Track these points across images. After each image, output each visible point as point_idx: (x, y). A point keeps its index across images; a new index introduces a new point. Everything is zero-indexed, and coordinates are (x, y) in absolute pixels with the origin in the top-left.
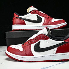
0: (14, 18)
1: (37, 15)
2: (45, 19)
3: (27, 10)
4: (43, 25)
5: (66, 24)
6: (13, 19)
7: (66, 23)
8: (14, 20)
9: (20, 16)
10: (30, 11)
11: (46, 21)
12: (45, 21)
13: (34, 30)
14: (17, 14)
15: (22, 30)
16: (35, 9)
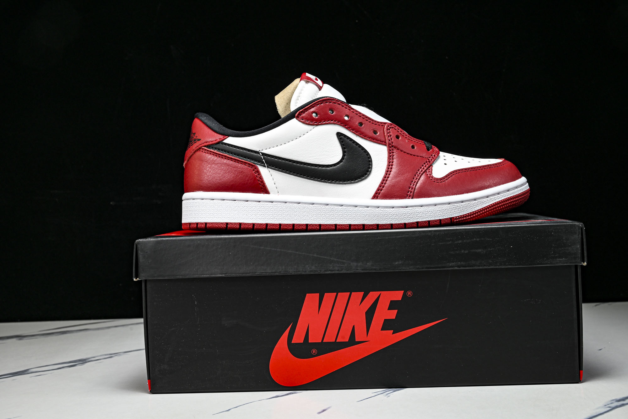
0: (195, 146)
1: (339, 135)
2: (390, 157)
3: (277, 98)
4: (375, 197)
5: (526, 187)
6: (189, 153)
7: (523, 179)
8: (195, 163)
9: (231, 140)
10: (293, 108)
11: (394, 170)
12: (388, 171)
13: (320, 228)
14: (215, 124)
15: (240, 229)
16: (329, 91)
